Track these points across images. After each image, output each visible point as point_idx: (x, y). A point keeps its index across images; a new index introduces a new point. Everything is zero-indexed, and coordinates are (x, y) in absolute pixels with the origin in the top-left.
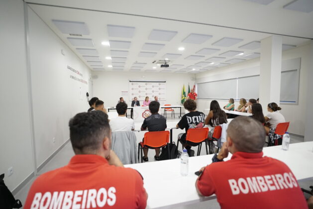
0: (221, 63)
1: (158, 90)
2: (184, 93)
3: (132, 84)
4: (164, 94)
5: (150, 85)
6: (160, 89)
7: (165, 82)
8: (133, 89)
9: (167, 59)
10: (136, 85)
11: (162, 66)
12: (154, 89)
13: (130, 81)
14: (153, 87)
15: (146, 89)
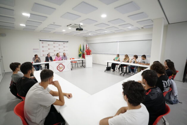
0: (111, 32)
2: (81, 50)
3: (42, 43)
4: (67, 50)
5: (57, 44)
6: (64, 47)
7: (68, 42)
8: (43, 47)
9: (81, 24)
10: (46, 44)
11: (77, 29)
13: (40, 40)
14: (59, 45)
15: (54, 47)
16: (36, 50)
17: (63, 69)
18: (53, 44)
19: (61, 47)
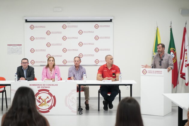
1: (94, 41)
3: (32, 28)
5: (72, 30)
6: (97, 38)
7: (111, 21)
8: (32, 39)
12: (83, 38)
13: (26, 21)
14: (80, 32)
15: (64, 38)
16: (15, 47)
17: (51, 108)
18: (61, 30)
19: (85, 38)
